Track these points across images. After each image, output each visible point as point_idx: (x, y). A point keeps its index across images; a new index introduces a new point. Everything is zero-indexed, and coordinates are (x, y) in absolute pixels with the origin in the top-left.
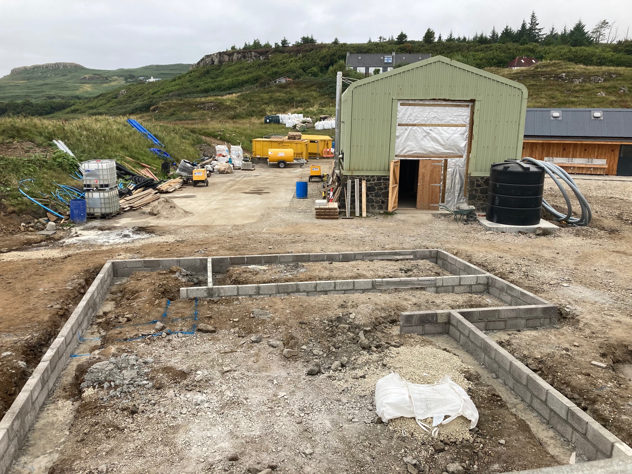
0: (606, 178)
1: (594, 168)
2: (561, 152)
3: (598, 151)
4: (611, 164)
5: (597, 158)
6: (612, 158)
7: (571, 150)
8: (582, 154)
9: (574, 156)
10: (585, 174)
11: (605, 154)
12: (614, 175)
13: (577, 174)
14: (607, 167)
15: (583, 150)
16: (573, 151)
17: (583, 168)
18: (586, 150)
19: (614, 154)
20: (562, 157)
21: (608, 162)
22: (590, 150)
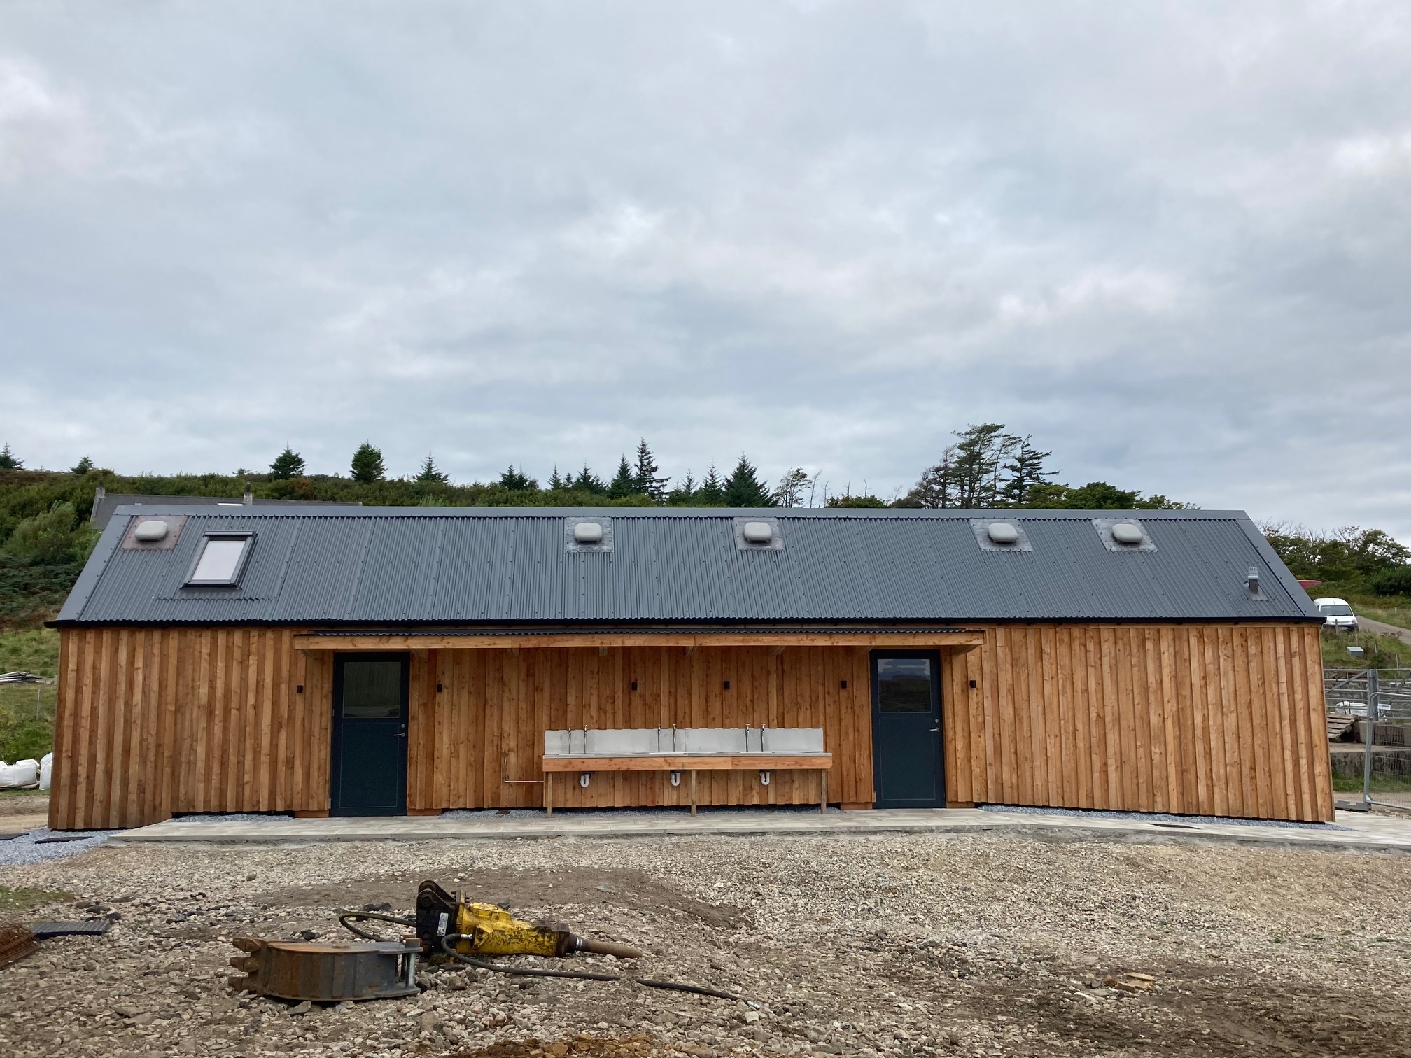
0: (834, 820)
1: (772, 772)
2: (619, 702)
3: (781, 689)
4: (847, 749)
5: (782, 725)
6: (847, 720)
7: (665, 689)
8: (716, 706)
9: (679, 722)
10: (740, 808)
11: (813, 705)
12: (865, 805)
13: (701, 809)
14: (827, 764)
15: (716, 688)
16: (673, 694)
17: (725, 776)
18: (726, 685)
19: (852, 699)
20: (628, 724)
21: (833, 742)
22: (747, 689)
